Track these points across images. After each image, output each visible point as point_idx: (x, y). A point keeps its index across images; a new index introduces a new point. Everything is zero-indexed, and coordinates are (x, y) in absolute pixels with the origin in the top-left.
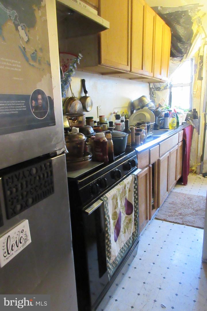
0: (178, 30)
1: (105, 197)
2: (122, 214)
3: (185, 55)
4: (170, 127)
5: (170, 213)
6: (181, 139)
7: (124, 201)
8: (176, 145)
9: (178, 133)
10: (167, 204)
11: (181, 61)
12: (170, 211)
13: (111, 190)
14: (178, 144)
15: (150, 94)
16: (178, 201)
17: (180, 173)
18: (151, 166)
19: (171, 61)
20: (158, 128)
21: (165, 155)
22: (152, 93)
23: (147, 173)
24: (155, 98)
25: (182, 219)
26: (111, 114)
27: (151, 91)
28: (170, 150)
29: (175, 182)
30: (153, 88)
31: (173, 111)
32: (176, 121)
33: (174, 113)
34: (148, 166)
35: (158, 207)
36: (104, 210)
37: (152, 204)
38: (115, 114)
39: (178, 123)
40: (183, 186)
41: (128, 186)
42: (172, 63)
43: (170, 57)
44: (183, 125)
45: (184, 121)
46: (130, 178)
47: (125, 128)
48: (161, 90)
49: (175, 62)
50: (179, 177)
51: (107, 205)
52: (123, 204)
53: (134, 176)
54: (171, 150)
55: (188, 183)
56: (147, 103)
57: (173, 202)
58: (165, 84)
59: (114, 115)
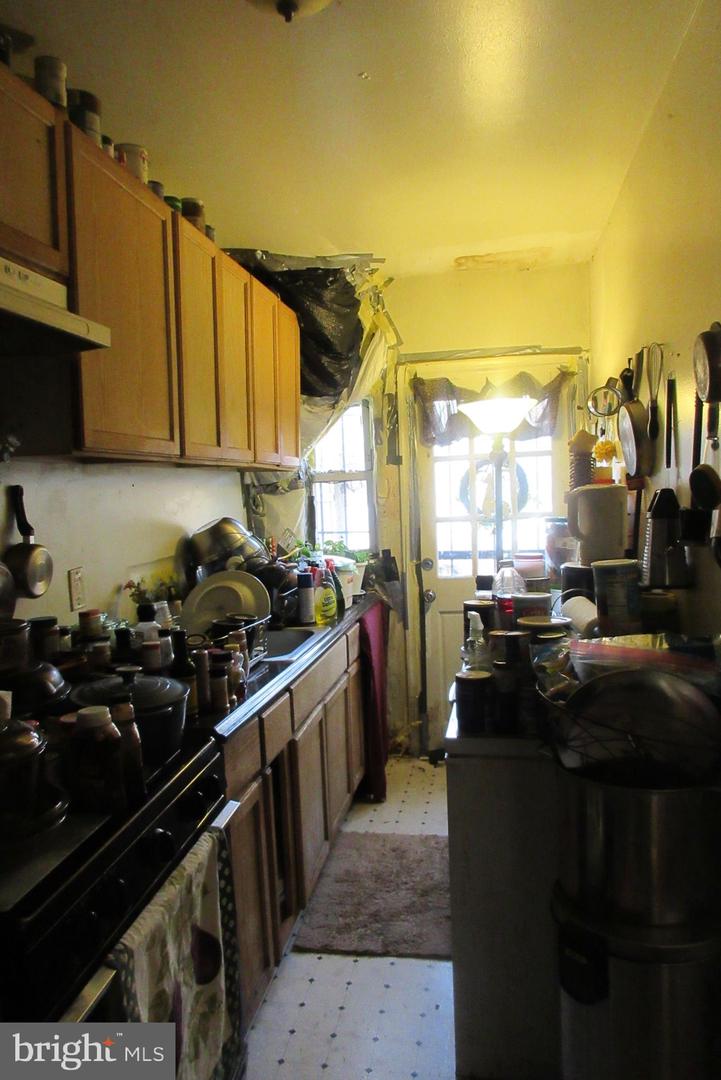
0: (318, 319)
1: (121, 951)
2: (184, 989)
3: (345, 390)
4: (319, 619)
5: (340, 919)
6: (354, 653)
7: (188, 940)
8: (342, 675)
9: (345, 637)
10: (328, 887)
11: (333, 407)
12: (338, 909)
13: (141, 915)
14: (346, 671)
15: (246, 504)
16: (363, 866)
17: (361, 764)
18: (269, 771)
19: (306, 406)
20: (282, 624)
21: (309, 722)
22: (251, 501)
23: (257, 803)
24: (263, 515)
25: (381, 934)
26: (119, 590)
27: (249, 494)
28: (323, 699)
29: (348, 798)
30: (254, 486)
31: (323, 568)
32: (334, 598)
33: (326, 572)
34: (261, 773)
35: (301, 904)
36: (122, 1001)
37: (279, 900)
38: (133, 590)
39: (341, 602)
40: (375, 806)
41: (200, 879)
42: (310, 412)
43: (302, 393)
44: (356, 606)
45: (359, 592)
46: (204, 845)
47: (173, 656)
48: (282, 493)
49: (316, 409)
50: (357, 777)
51: (129, 979)
52: (187, 950)
53: (218, 834)
54: (328, 699)
55: (388, 793)
56: (238, 544)
57: (347, 872)
58: (291, 475)
59: (129, 592)
